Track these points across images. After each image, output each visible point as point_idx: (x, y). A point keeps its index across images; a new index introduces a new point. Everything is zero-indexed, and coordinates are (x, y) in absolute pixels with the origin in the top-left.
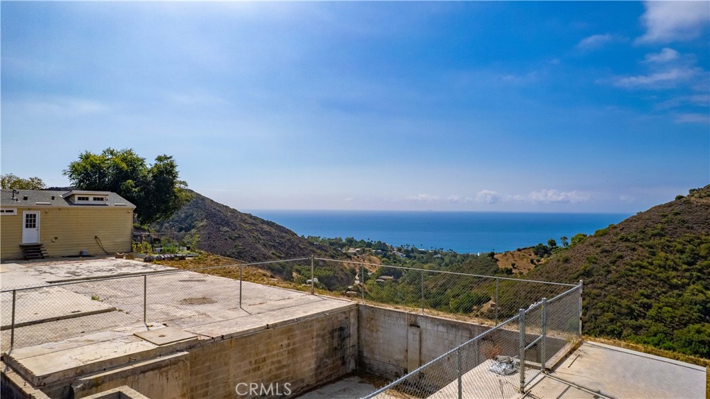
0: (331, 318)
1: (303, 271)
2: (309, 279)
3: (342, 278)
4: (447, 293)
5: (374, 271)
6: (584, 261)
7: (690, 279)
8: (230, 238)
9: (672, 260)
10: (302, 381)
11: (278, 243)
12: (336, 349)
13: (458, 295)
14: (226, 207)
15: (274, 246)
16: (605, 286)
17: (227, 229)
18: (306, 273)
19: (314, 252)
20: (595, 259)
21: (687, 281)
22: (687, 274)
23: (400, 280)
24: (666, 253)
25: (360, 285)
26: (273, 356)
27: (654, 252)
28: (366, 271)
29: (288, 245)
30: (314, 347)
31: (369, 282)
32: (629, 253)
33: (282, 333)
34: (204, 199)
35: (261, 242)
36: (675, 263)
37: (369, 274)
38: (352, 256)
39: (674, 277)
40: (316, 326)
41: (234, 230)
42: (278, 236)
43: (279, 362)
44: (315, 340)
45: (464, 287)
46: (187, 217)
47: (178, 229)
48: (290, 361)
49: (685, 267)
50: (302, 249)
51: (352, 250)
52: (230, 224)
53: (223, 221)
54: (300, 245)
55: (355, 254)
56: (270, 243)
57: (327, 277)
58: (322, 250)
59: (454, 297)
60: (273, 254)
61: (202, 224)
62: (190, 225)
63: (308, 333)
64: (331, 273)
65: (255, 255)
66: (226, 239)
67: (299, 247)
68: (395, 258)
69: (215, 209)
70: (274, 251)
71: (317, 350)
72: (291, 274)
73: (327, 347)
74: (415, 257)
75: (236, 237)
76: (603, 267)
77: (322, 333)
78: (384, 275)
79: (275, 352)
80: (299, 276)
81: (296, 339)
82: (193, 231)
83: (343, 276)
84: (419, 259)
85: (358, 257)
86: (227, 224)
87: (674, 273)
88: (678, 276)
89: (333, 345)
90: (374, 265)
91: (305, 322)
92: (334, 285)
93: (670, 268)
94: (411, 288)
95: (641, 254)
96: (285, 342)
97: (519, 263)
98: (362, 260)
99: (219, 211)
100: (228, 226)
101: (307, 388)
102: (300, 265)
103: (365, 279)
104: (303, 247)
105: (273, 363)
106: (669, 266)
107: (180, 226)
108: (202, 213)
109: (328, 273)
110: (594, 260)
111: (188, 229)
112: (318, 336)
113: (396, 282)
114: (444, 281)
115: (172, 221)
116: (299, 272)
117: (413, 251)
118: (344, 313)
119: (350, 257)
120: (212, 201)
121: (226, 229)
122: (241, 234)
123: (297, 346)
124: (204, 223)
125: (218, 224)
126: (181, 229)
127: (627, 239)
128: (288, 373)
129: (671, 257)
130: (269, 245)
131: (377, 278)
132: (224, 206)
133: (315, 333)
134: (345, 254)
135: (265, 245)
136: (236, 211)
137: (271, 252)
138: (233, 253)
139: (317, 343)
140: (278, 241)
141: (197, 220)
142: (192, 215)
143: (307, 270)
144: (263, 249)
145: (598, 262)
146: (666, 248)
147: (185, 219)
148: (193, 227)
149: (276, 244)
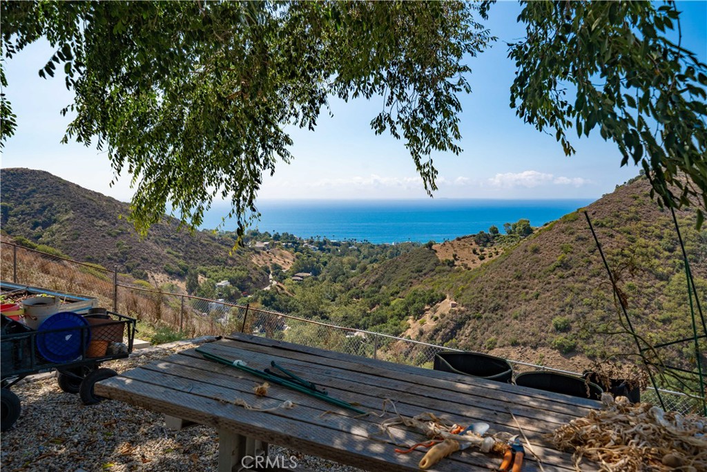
1: (209, 273)
2: (217, 282)
3: (257, 279)
4: (381, 290)
5: (288, 268)
6: (558, 251)
7: (674, 267)
8: (110, 234)
9: (653, 247)
11: (174, 239)
13: (397, 293)
14: (99, 194)
15: (169, 243)
16: (588, 279)
17: (105, 223)
18: (213, 275)
19: (219, 248)
20: (571, 247)
21: (672, 269)
22: (670, 262)
23: (320, 277)
24: (645, 239)
25: (278, 286)
27: (633, 239)
28: (280, 268)
29: (187, 240)
31: (288, 281)
32: (607, 240)
34: (66, 184)
35: (151, 238)
36: (656, 250)
37: (284, 271)
38: (261, 251)
39: (658, 266)
41: (114, 224)
42: (172, 231)
45: (403, 283)
46: (44, 208)
47: (31, 225)
49: (667, 253)
50: (205, 246)
51: (259, 245)
52: (108, 216)
53: (97, 213)
54: (202, 241)
55: (264, 249)
56: (163, 239)
57: (240, 278)
58: (226, 245)
59: (392, 295)
60: (169, 253)
61: (67, 217)
62: (50, 219)
64: (244, 274)
65: (146, 256)
66: (103, 236)
67: (201, 243)
68: (308, 253)
69: (84, 197)
70: (170, 250)
72: (197, 278)
74: (329, 250)
75: (119, 234)
76: (582, 258)
78: (302, 271)
80: (206, 279)
82: (55, 227)
83: (258, 276)
84: (334, 253)
85: (268, 253)
86: (103, 216)
87: (657, 261)
88: (662, 264)
90: (286, 262)
92: (249, 287)
93: (652, 255)
94: (338, 286)
95: (620, 241)
97: (460, 254)
98: (272, 256)
99: (90, 199)
100: (106, 219)
102: (204, 265)
103: (282, 278)
104: (206, 242)
106: (651, 253)
107: (34, 220)
108: (66, 202)
109: (241, 273)
110: (570, 249)
111: (45, 225)
113: (317, 279)
114: (377, 276)
115: (22, 214)
116: (204, 274)
117: (325, 243)
119: (259, 253)
120: (78, 186)
121: (101, 222)
122: (124, 228)
124: (71, 215)
125: (91, 217)
126: (36, 225)
127: (602, 224)
129: (651, 243)
130: (162, 242)
131: (293, 276)
132: (95, 193)
134: (252, 249)
135: (156, 242)
136: (113, 199)
137: (166, 251)
138: (116, 255)
140: (173, 236)
141: (59, 212)
142: (51, 205)
143: (214, 272)
144: (155, 247)
145: (575, 251)
146: (644, 233)
147: (41, 211)
148: (55, 221)
149: (171, 241)
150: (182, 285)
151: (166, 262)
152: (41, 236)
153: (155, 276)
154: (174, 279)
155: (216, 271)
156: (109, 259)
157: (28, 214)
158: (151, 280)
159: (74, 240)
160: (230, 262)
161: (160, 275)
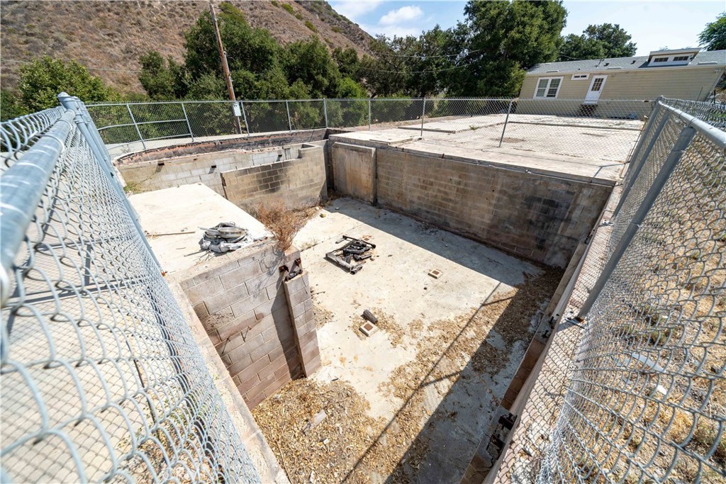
0: (534, 180)
10: (470, 226)
12: (531, 222)
26: (440, 185)
30: (494, 202)
33: (453, 168)
40: (502, 180)
43: (446, 193)
44: (496, 195)
48: (457, 199)
63: (488, 182)
71: (495, 206)
73: (516, 213)
77: (511, 192)
79: (443, 182)
81: (470, 182)
89: (526, 215)
91: (486, 168)
96: (456, 178)
101: (473, 236)
105: (439, 191)
112: (502, 192)
118: (567, 183)
123: (470, 189)
128: (453, 208)
133: (499, 187)
139: (499, 200)
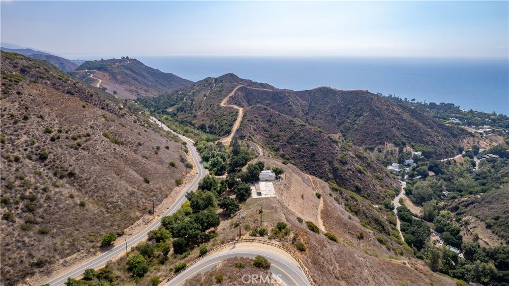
2: (415, 152)
8: (378, 124)
15: (405, 129)
28: (478, 149)
35: (397, 126)
37: (481, 150)
38: (478, 135)
41: (382, 120)
56: (403, 127)
57: (429, 152)
60: (401, 134)
61: (366, 114)
65: (388, 135)
66: (375, 125)
67: (420, 132)
75: (381, 124)
78: (492, 154)
80: (411, 150)
82: (362, 117)
83: (442, 153)
86: (379, 116)
92: (432, 158)
102: (415, 143)
104: (423, 131)
108: (368, 108)
109: (432, 150)
111: (359, 116)
116: (412, 147)
122: (385, 122)
125: (374, 115)
126: (356, 116)
135: (398, 129)
138: (377, 133)
140: (408, 126)
147: (359, 110)
148: (362, 115)
149: (406, 128)
150: (397, 149)
151: (396, 139)
152: (356, 121)
153: (388, 144)
154: (396, 147)
155: (420, 146)
156: (374, 134)
157: (355, 111)
158: (385, 146)
159: (365, 124)
160: (430, 143)
161: (391, 144)
